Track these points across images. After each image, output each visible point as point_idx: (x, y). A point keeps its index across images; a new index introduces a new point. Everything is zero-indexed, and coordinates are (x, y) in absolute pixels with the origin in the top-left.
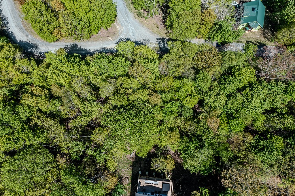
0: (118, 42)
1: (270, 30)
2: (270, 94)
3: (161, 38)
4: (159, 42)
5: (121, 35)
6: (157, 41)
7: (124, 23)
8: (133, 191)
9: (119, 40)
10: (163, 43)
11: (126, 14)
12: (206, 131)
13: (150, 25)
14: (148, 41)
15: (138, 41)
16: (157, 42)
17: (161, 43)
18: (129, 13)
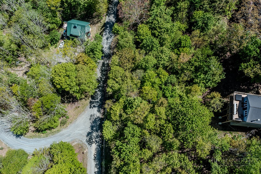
0: (90, 144)
1: (91, 19)
2: (161, 15)
3: (90, 104)
4: (93, 106)
5: (82, 141)
6: (92, 108)
7: (71, 138)
8: (236, 129)
9: (88, 143)
10: (95, 103)
11: (62, 136)
12: (192, 63)
13: (75, 114)
14: (91, 116)
15: (90, 125)
16: (94, 108)
17: (94, 105)
18: (61, 133)
